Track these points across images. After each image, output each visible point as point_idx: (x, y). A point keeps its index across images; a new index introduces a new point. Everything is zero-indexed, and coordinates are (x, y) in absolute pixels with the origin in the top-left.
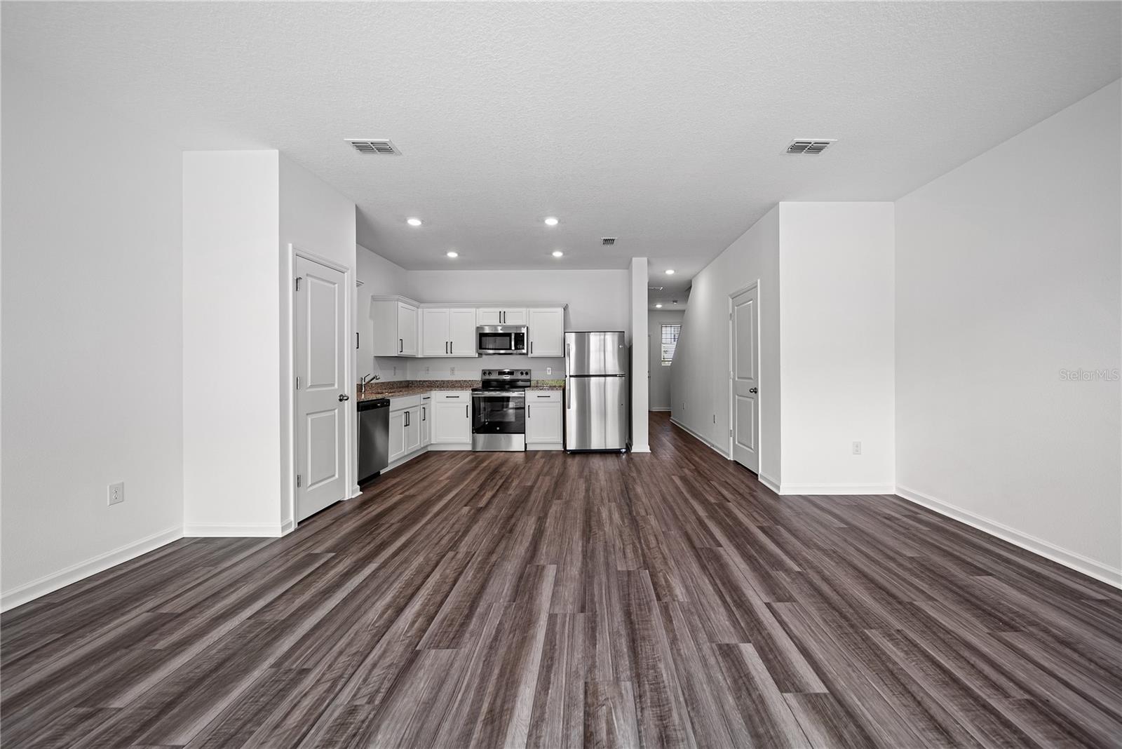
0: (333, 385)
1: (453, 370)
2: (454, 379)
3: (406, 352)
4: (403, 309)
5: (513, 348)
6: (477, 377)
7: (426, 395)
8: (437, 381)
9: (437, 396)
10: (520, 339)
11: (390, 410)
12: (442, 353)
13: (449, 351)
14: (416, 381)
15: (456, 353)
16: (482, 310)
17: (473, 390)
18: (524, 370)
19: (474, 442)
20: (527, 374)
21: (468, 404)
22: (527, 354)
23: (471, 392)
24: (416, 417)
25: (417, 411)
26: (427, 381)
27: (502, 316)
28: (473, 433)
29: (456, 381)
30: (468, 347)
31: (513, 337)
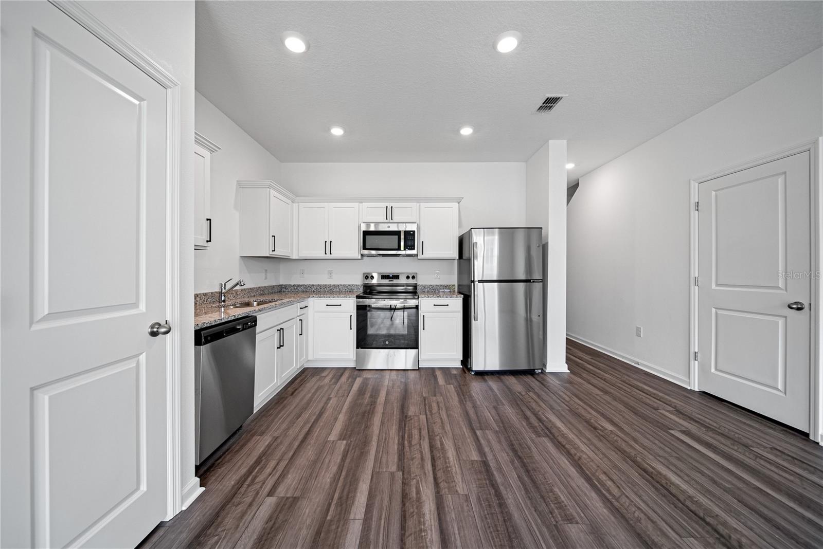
0: (136, 305)
1: (330, 273)
2: (332, 283)
3: (279, 252)
4: (276, 200)
5: (402, 248)
6: (357, 281)
7: (303, 304)
8: (313, 285)
9: (316, 304)
10: (409, 239)
11: (257, 332)
12: (320, 254)
13: (328, 251)
14: (290, 285)
15: (335, 254)
16: (365, 205)
17: (358, 297)
18: (410, 273)
19: (359, 359)
20: (413, 277)
21: (352, 314)
22: (417, 255)
23: (355, 299)
24: (291, 335)
25: (293, 325)
26: (301, 286)
27: (389, 212)
28: (357, 348)
29: (334, 285)
30: (351, 247)
31: (402, 237)
